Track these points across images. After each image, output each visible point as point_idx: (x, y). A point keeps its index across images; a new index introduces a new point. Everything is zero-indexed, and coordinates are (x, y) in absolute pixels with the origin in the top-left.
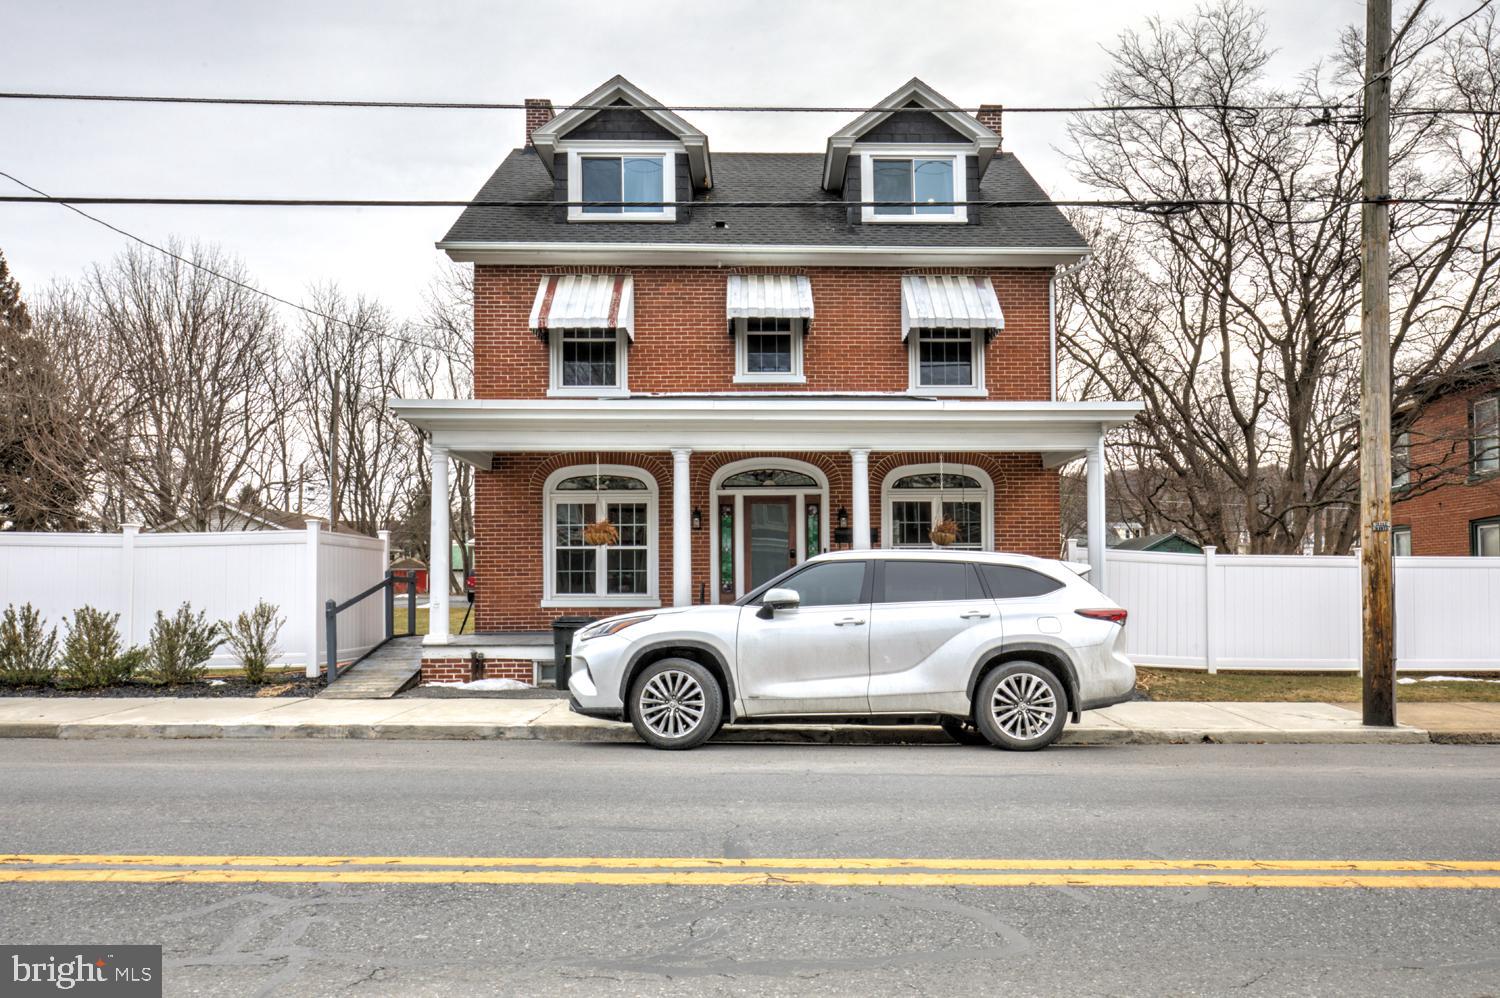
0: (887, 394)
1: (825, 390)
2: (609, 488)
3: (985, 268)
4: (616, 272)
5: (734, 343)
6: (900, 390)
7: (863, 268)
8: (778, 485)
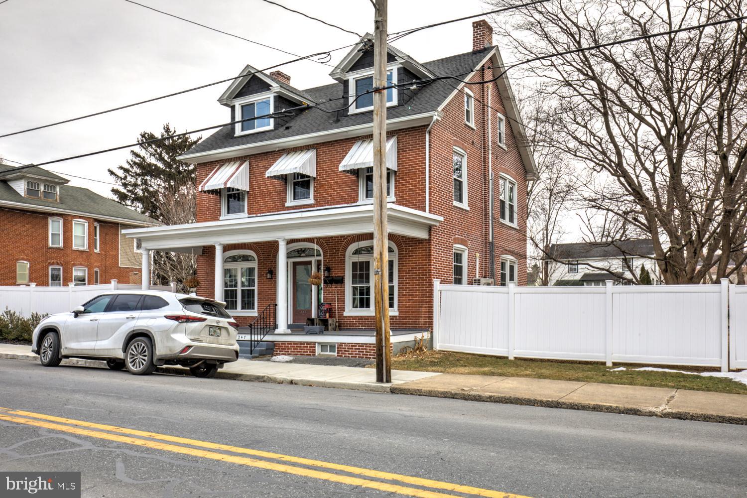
0: (349, 205)
1: (322, 206)
2: (243, 261)
3: (395, 131)
4: (241, 159)
5: (286, 187)
6: (354, 202)
7: (339, 140)
8: (307, 256)
